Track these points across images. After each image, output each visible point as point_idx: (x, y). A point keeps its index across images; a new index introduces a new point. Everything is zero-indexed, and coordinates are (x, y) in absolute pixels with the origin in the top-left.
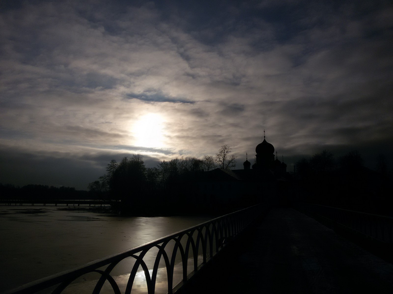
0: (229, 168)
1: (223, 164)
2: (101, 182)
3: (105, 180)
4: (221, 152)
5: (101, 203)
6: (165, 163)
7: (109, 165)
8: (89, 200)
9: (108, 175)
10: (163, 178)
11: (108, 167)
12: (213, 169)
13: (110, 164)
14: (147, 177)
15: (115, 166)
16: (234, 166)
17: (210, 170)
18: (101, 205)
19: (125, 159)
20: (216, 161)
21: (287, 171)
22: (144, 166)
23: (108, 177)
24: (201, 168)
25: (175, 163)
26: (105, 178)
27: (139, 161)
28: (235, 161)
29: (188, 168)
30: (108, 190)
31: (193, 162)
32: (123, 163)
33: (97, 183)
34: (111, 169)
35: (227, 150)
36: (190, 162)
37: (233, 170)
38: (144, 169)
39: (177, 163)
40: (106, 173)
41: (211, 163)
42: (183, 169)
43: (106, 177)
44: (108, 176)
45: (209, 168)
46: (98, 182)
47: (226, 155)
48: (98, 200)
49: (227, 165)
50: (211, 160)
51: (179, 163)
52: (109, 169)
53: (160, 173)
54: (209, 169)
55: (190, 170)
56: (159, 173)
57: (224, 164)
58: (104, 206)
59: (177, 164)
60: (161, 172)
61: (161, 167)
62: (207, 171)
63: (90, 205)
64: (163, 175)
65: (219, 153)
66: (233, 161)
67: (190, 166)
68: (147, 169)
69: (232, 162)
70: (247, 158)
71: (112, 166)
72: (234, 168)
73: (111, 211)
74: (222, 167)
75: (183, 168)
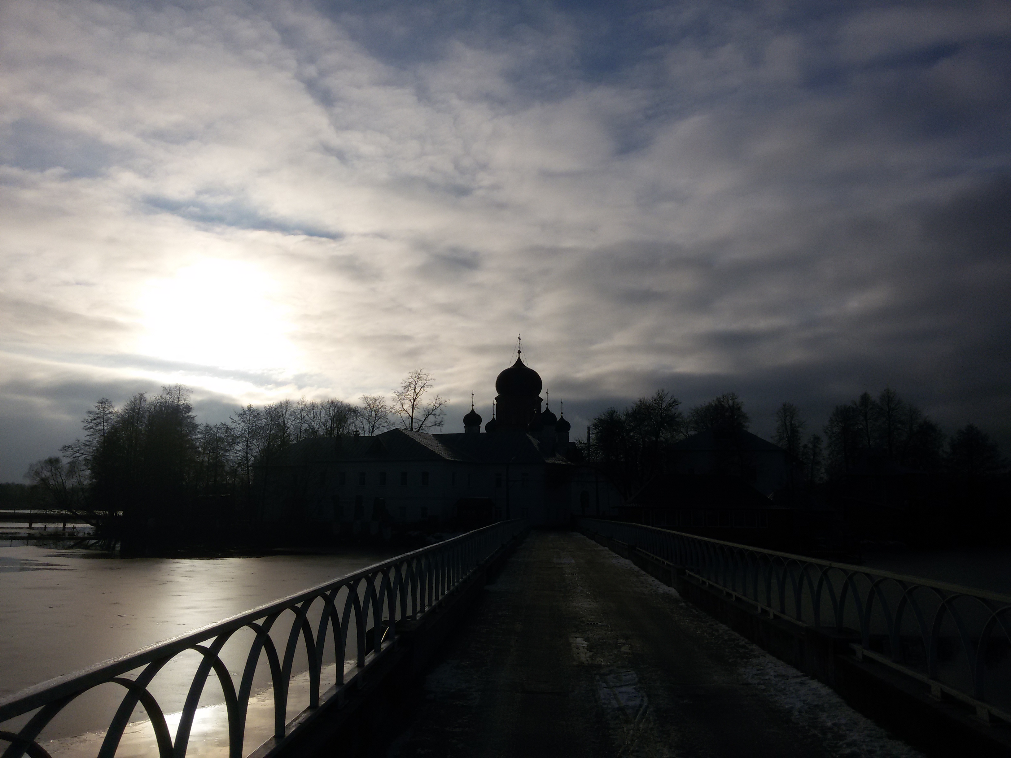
0: (426, 428)
1: (412, 417)
2: (65, 461)
3: (78, 455)
4: (406, 387)
5: (65, 519)
6: (254, 411)
7: (90, 412)
8: (28, 511)
9: (88, 441)
10: (247, 452)
11: (87, 418)
12: (385, 430)
13: (95, 410)
14: (200, 449)
15: (109, 416)
16: (440, 424)
17: (377, 432)
18: (64, 525)
19: (138, 397)
20: (394, 411)
21: (571, 440)
22: (193, 418)
23: (87, 448)
24: (352, 428)
25: (282, 411)
26: (79, 450)
27: (178, 406)
28: (442, 410)
29: (317, 427)
30: (85, 483)
31: (331, 412)
32: (133, 409)
33: (53, 462)
34: (97, 425)
35: (423, 382)
36: (323, 411)
37: (435, 436)
38: (195, 427)
39: (288, 412)
40: (83, 436)
41: (379, 414)
42: (304, 428)
43: (82, 447)
44: (88, 443)
45: (373, 427)
46: (57, 461)
47: (418, 395)
48: (56, 512)
49: (420, 420)
50: (381, 408)
51: (293, 414)
52: (91, 425)
53: (238, 437)
54: (373, 431)
55: (321, 431)
56: (233, 440)
57: (414, 420)
58: (74, 527)
59: (287, 416)
60: (242, 436)
61: (240, 422)
62: (367, 435)
63: (30, 525)
64: (247, 446)
65: (401, 390)
66: (437, 412)
67: (323, 420)
68: (199, 427)
69: (435, 415)
70: (473, 405)
71: (98, 415)
72: (438, 428)
73: (94, 541)
74: (408, 426)
75: (305, 426)
